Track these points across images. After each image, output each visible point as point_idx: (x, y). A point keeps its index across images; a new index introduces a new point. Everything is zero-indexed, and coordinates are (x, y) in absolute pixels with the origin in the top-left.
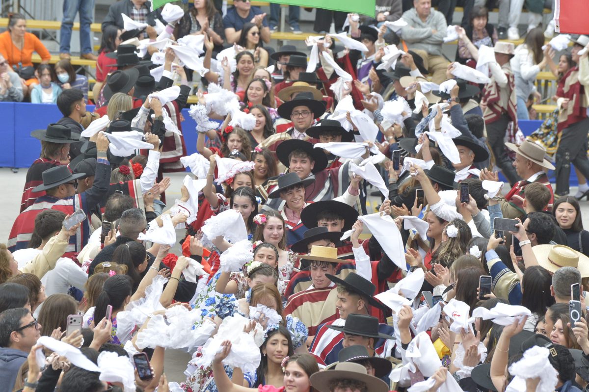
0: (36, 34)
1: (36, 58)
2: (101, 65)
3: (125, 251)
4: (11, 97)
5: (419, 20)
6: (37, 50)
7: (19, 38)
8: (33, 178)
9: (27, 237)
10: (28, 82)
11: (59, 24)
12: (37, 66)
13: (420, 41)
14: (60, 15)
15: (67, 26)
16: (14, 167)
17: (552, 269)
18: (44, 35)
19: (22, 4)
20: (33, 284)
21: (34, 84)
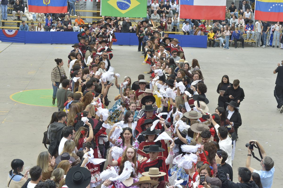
0: (82, 19)
1: (82, 23)
4: (78, 31)
5: (155, 16)
6: (82, 22)
7: (79, 20)
10: (80, 28)
12: (82, 25)
13: (155, 19)
19: (79, 13)
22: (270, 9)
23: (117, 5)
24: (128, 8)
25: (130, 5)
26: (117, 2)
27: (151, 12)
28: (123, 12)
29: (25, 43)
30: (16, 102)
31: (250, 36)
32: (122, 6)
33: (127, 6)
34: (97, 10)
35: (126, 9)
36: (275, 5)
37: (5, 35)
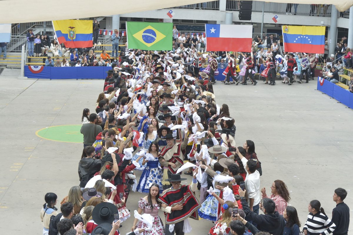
0: (108, 53)
1: (108, 58)
2: (120, 59)
3: (124, 94)
4: (103, 65)
6: (108, 56)
7: (105, 54)
8: (106, 81)
9: (106, 91)
11: (112, 51)
12: (108, 59)
14: (112, 50)
15: (113, 52)
16: (103, 79)
17: (206, 96)
18: (109, 54)
20: (107, 101)
21: (107, 63)
22: (296, 40)
23: (143, 38)
24: (153, 41)
25: (156, 38)
26: (143, 35)
27: (177, 45)
28: (149, 45)
29: (51, 79)
30: (41, 139)
31: (278, 69)
32: (148, 39)
33: (152, 40)
34: (123, 44)
35: (152, 42)
36: (300, 37)
37: (30, 71)
